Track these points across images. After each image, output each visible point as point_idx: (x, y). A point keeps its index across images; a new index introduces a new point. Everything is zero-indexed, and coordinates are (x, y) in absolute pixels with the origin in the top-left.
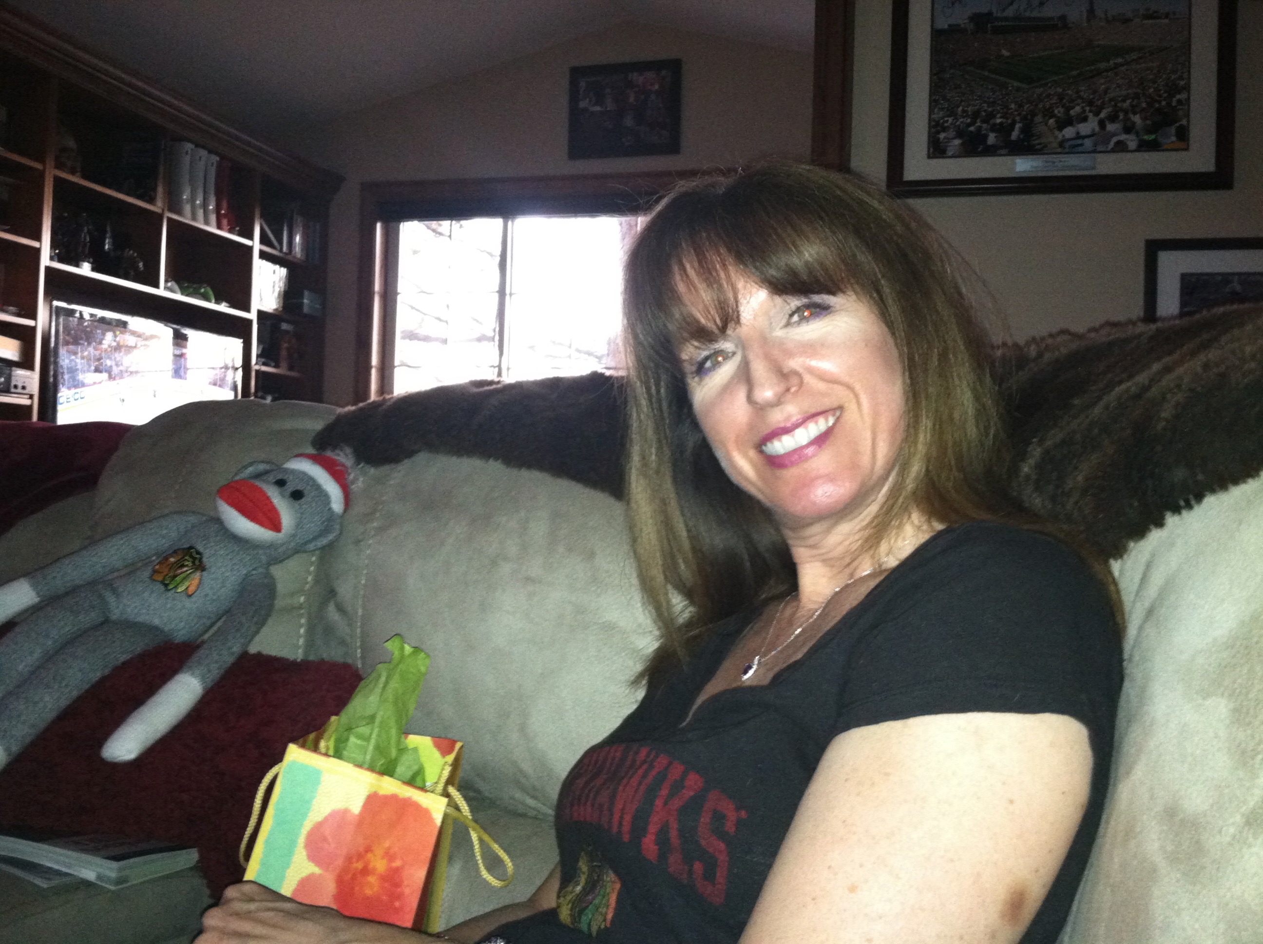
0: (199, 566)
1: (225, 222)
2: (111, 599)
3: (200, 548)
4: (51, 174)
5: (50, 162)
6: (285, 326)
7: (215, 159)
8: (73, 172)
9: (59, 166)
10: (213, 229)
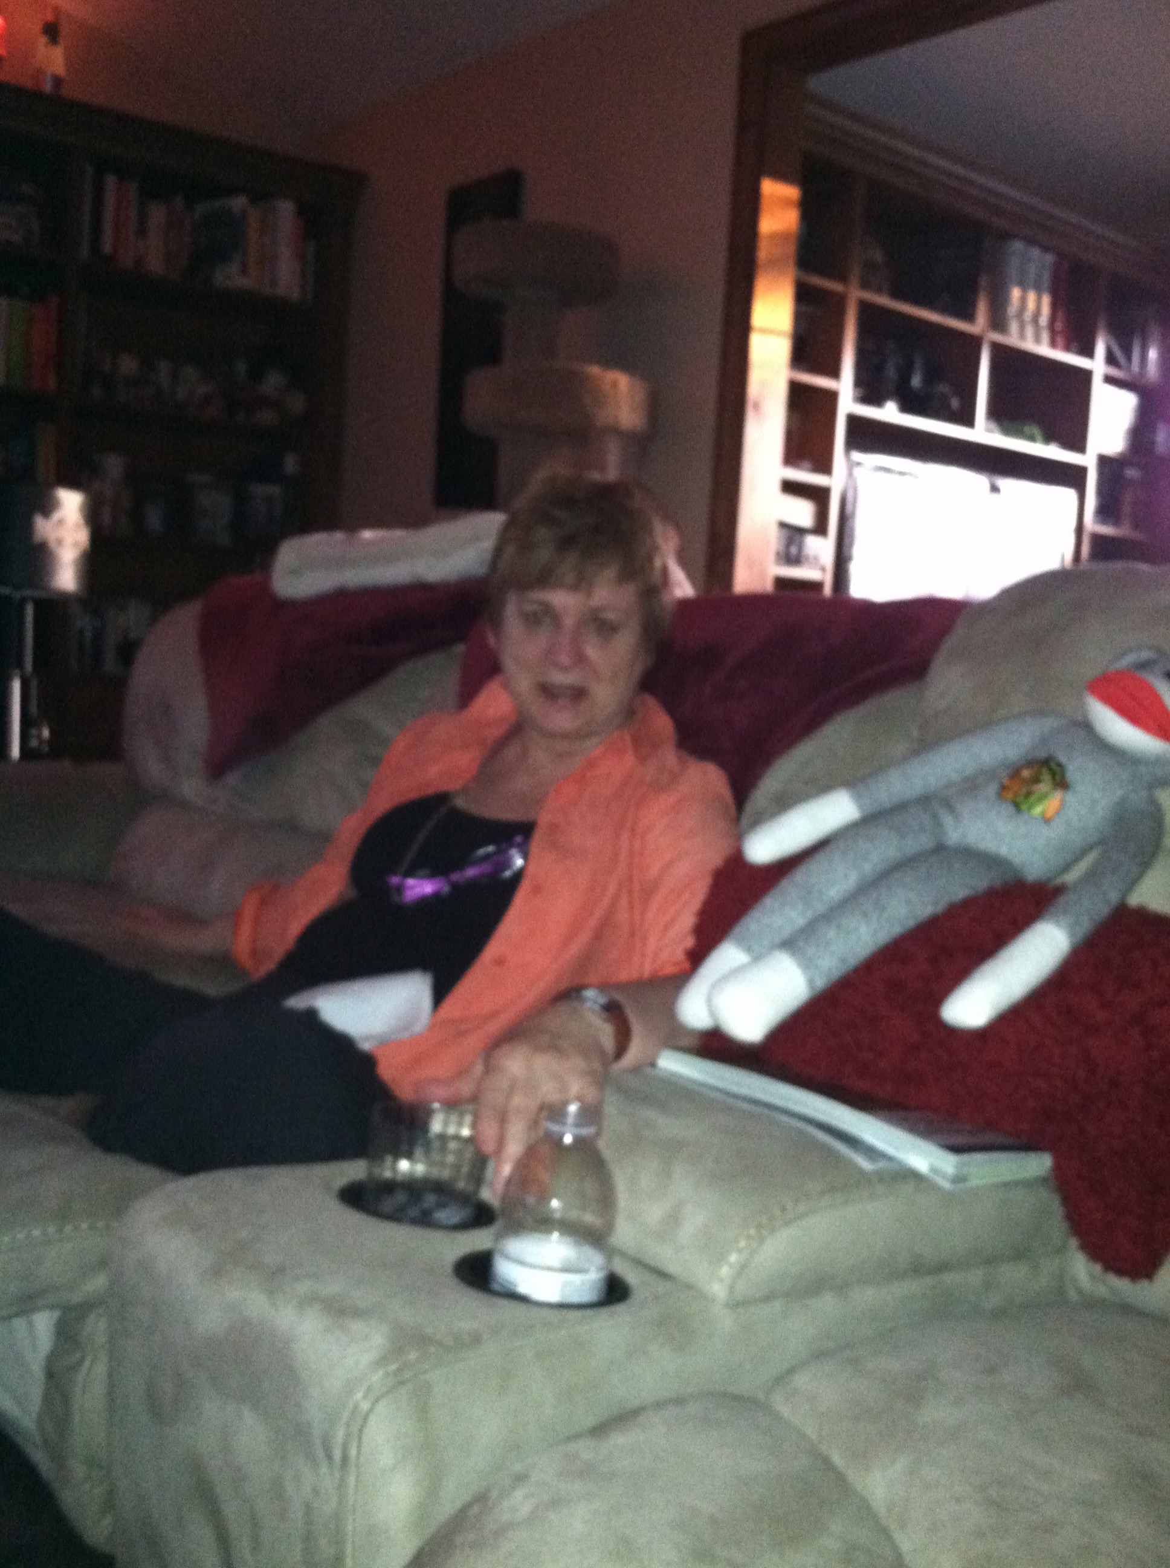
0: (1061, 783)
1: (1060, 340)
2: (948, 821)
3: (1062, 759)
4: (855, 294)
5: (854, 281)
6: (1131, 473)
7: (1049, 258)
8: (879, 290)
9: (865, 285)
10: (1044, 350)
